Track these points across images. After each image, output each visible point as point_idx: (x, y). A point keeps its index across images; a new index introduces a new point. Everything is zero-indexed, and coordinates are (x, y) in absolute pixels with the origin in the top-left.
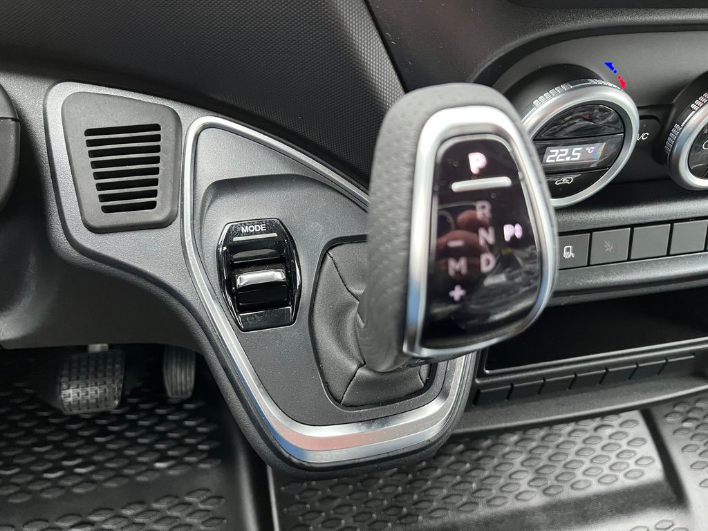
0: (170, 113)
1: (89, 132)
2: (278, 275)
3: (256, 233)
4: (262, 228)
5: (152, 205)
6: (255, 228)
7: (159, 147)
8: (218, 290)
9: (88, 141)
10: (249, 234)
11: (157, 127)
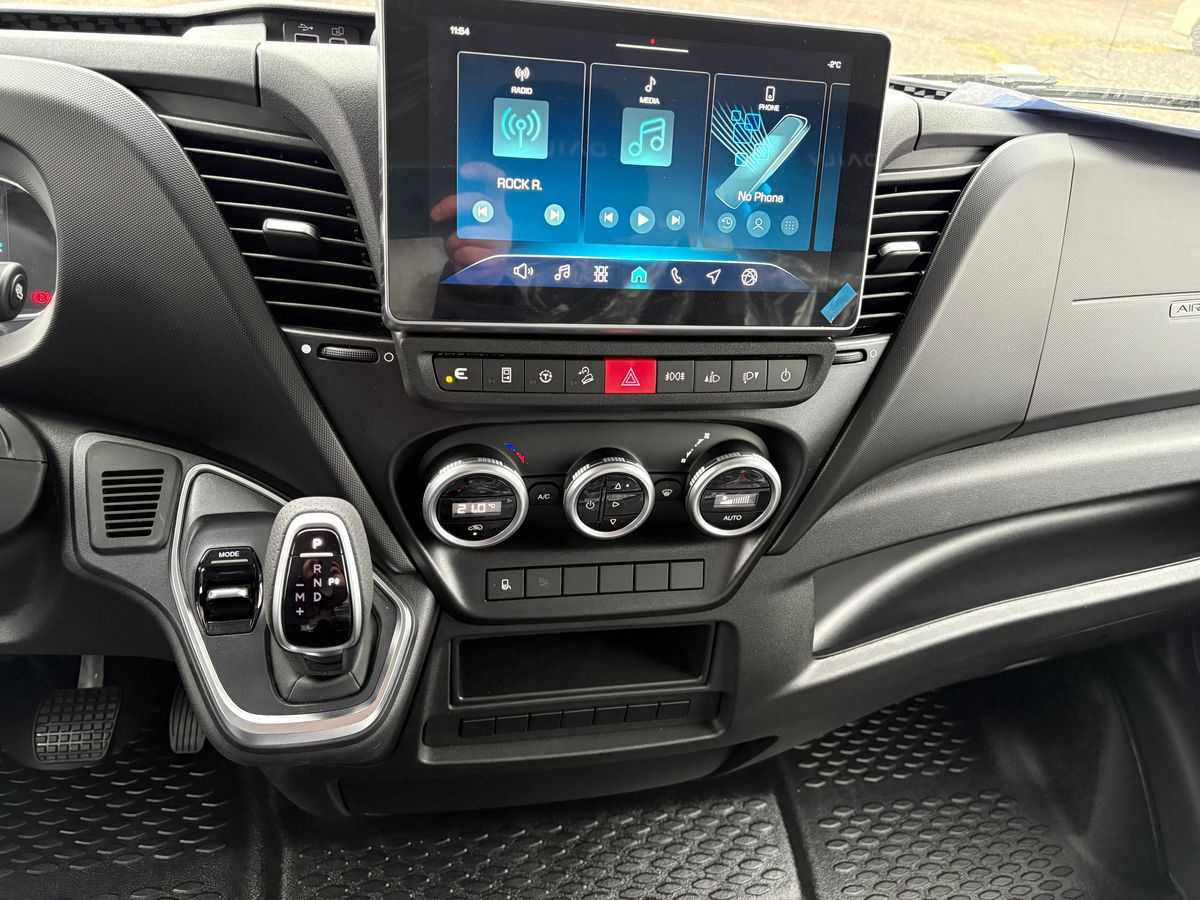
0: (173, 460)
1: (106, 474)
2: (243, 592)
3: (230, 558)
4: (236, 554)
5: (148, 533)
6: (230, 554)
7: (160, 487)
8: (192, 601)
9: (103, 481)
10: (225, 558)
11: (161, 472)
